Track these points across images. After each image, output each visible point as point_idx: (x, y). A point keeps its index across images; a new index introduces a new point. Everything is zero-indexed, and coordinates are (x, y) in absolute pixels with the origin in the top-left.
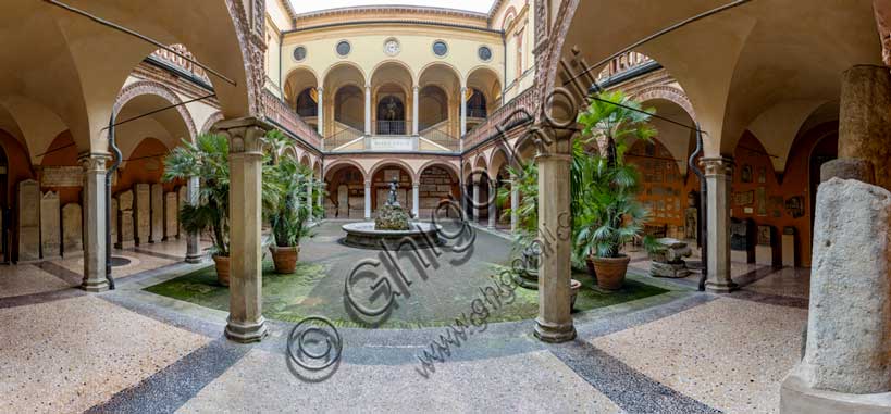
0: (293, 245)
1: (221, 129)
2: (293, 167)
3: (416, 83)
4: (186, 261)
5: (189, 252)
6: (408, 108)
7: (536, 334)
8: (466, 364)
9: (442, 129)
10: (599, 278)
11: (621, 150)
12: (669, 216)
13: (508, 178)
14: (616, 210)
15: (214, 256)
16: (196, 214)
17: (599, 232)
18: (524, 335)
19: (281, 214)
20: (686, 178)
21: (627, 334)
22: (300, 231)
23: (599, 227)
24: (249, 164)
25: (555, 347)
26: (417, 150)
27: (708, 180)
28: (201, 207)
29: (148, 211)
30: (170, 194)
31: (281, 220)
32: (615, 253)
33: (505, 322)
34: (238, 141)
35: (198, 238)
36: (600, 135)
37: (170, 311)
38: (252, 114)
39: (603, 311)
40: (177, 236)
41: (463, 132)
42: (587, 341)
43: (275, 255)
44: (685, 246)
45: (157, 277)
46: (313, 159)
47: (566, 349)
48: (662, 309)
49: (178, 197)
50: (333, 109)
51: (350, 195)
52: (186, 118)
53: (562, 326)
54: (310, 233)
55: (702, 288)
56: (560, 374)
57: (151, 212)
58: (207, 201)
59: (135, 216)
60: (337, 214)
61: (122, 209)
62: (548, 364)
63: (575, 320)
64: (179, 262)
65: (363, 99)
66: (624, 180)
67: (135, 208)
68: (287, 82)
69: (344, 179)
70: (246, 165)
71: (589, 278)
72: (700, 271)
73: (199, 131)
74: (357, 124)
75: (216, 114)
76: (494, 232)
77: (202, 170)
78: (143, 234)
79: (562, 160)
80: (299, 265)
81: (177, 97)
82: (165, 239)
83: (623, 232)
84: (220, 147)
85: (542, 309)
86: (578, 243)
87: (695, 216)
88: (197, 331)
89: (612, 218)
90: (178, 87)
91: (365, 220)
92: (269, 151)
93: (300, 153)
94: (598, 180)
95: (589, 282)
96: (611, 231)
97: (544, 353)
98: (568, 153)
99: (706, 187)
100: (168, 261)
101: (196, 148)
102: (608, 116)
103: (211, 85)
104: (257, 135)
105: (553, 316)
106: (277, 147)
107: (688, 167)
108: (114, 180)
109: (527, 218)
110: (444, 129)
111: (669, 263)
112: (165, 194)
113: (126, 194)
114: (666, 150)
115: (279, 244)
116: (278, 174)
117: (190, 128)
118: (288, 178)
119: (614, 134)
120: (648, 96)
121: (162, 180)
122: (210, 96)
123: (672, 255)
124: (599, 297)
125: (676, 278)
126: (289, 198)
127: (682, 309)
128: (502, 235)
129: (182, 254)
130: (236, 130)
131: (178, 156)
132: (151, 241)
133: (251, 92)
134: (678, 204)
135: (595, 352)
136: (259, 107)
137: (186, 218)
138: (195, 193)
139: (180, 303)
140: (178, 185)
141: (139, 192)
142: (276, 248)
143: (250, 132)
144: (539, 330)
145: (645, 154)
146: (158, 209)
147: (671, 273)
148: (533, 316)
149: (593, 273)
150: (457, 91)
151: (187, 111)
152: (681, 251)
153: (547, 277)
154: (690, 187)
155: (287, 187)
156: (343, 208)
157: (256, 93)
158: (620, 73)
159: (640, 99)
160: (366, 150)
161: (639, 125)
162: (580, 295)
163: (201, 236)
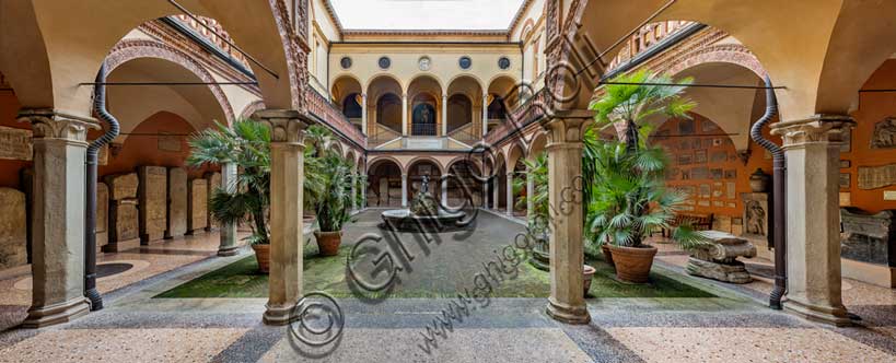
0: (336, 230)
1: (263, 118)
2: (337, 161)
3: (445, 92)
4: (219, 255)
5: (222, 245)
6: (438, 113)
7: (548, 312)
8: (484, 331)
9: (467, 130)
10: (618, 267)
11: (644, 134)
12: (717, 204)
13: (524, 169)
14: (638, 197)
15: (254, 246)
16: (233, 202)
17: (617, 220)
18: (537, 311)
19: (326, 202)
20: (746, 156)
21: (653, 332)
22: (343, 217)
23: (616, 214)
24: (290, 154)
25: (568, 327)
26: (446, 149)
27: (787, 154)
28: (239, 195)
29: (163, 200)
30: (196, 182)
31: (325, 208)
32: (637, 242)
33: (519, 298)
34: (280, 131)
35: (235, 228)
36: (618, 120)
37: (196, 314)
38: (295, 106)
39: (622, 302)
40: (207, 229)
41: (485, 133)
42: (602, 328)
43: (319, 240)
44: (744, 242)
45: (179, 278)
46: (357, 155)
47: (580, 332)
48: (703, 315)
49: (209, 185)
50: (375, 113)
51: (390, 186)
52: (220, 100)
53: (575, 308)
54: (352, 219)
55: (776, 304)
56: (573, 354)
57: (169, 202)
58: (247, 189)
59: (141, 207)
60: (378, 203)
61: (117, 196)
62: (559, 342)
63: (589, 305)
64: (209, 257)
65: (401, 105)
66: (647, 164)
67: (141, 197)
68: (335, 85)
69: (384, 173)
70: (288, 155)
71: (606, 266)
72: (773, 281)
73: (237, 117)
74: (396, 126)
75: (258, 102)
76: (512, 219)
77: (240, 157)
78: (155, 230)
79: (573, 149)
80: (343, 247)
81: (208, 74)
82: (189, 232)
83: (647, 220)
84: (261, 135)
85: (554, 289)
86: (593, 230)
87: (764, 205)
88: (232, 325)
89: (633, 205)
90: (210, 63)
91: (402, 207)
92: (315, 145)
93: (345, 149)
94: (614, 166)
95: (605, 270)
96: (632, 219)
97: (558, 331)
98: (580, 140)
99: (783, 163)
100: (195, 257)
101: (233, 133)
102: (627, 98)
103: (252, 72)
104: (298, 127)
105: (566, 298)
106: (323, 142)
107: (750, 140)
108: (101, 158)
109: (541, 206)
110: (468, 130)
111: (715, 261)
112: (190, 180)
113: (127, 177)
114: (713, 124)
115: (322, 230)
116: (322, 166)
117: (226, 111)
118: (333, 170)
119: (635, 117)
120: (685, 65)
121: (187, 163)
122: (251, 84)
123: (721, 252)
124: (619, 287)
125: (728, 282)
126: (333, 187)
127: (738, 325)
128: (519, 221)
129: (214, 246)
130: (278, 121)
131: (210, 140)
132: (167, 237)
133: (294, 87)
134: (731, 188)
135: (611, 341)
136: (302, 102)
137: (221, 207)
138: (231, 180)
139: (209, 301)
140: (209, 171)
141: (148, 176)
142: (320, 233)
143: (292, 124)
144: (552, 309)
145: (681, 132)
146: (179, 197)
147: (721, 275)
148: (546, 295)
149: (611, 262)
150: (480, 98)
151: (222, 92)
152: (737, 249)
153: (559, 261)
154: (753, 165)
155: (331, 178)
156: (384, 198)
157: (299, 89)
158: (644, 50)
159: (672, 72)
160: (403, 148)
161: (669, 101)
162: (594, 281)
163: (238, 225)
